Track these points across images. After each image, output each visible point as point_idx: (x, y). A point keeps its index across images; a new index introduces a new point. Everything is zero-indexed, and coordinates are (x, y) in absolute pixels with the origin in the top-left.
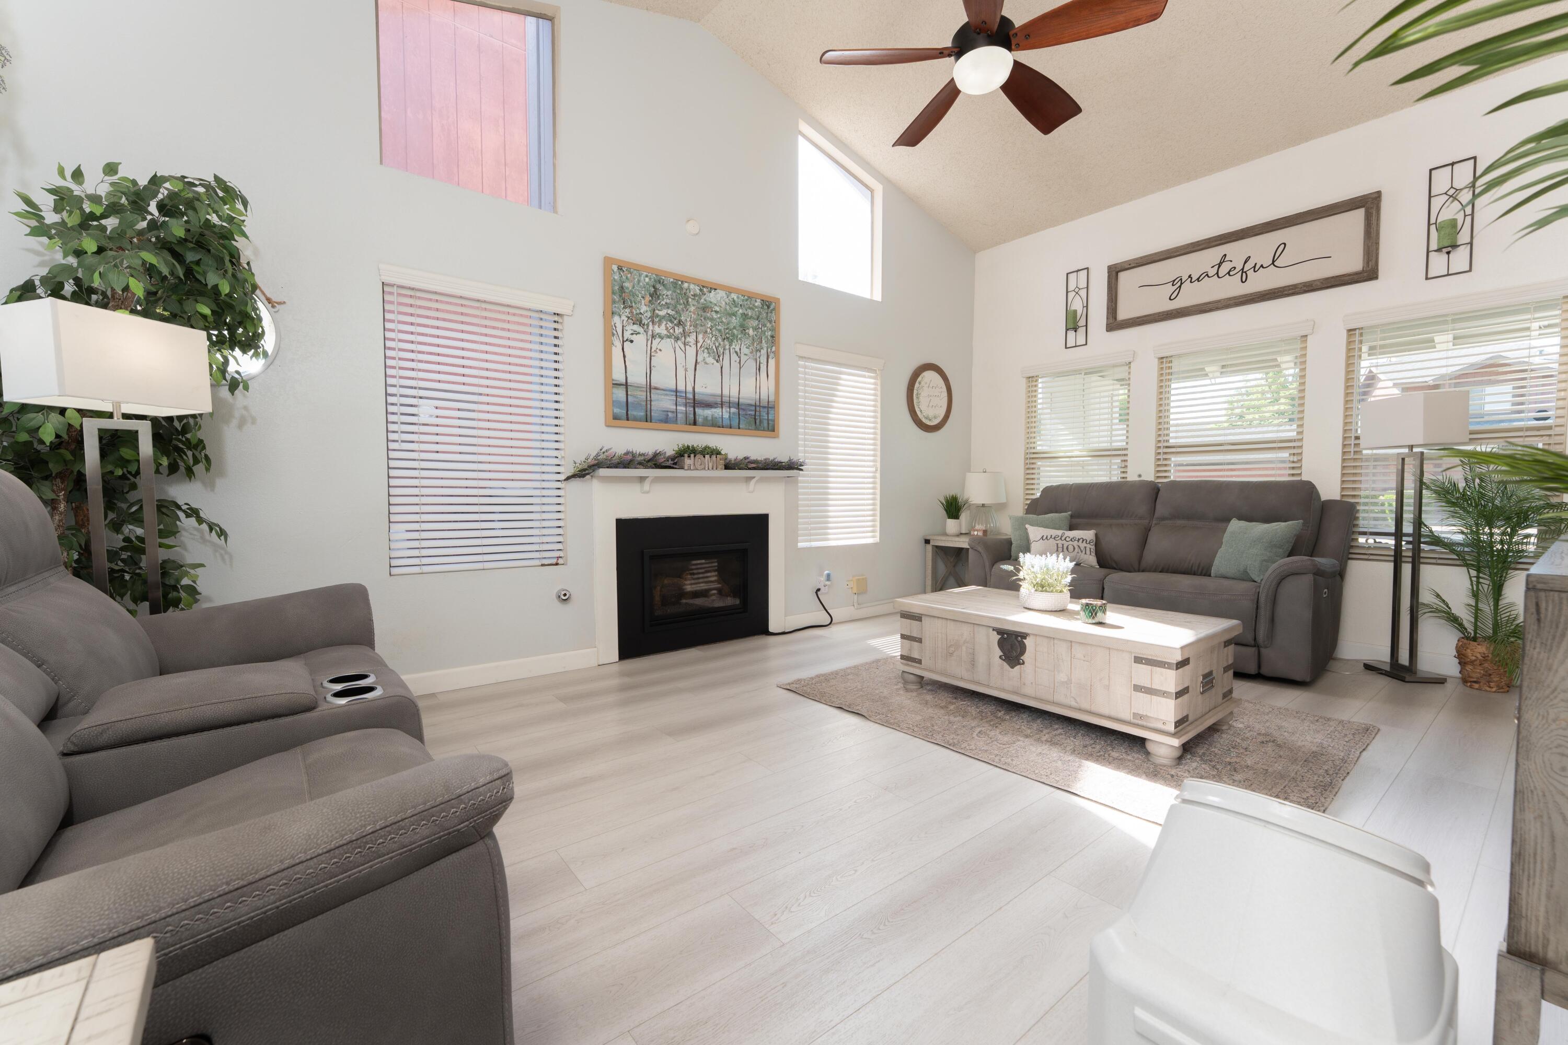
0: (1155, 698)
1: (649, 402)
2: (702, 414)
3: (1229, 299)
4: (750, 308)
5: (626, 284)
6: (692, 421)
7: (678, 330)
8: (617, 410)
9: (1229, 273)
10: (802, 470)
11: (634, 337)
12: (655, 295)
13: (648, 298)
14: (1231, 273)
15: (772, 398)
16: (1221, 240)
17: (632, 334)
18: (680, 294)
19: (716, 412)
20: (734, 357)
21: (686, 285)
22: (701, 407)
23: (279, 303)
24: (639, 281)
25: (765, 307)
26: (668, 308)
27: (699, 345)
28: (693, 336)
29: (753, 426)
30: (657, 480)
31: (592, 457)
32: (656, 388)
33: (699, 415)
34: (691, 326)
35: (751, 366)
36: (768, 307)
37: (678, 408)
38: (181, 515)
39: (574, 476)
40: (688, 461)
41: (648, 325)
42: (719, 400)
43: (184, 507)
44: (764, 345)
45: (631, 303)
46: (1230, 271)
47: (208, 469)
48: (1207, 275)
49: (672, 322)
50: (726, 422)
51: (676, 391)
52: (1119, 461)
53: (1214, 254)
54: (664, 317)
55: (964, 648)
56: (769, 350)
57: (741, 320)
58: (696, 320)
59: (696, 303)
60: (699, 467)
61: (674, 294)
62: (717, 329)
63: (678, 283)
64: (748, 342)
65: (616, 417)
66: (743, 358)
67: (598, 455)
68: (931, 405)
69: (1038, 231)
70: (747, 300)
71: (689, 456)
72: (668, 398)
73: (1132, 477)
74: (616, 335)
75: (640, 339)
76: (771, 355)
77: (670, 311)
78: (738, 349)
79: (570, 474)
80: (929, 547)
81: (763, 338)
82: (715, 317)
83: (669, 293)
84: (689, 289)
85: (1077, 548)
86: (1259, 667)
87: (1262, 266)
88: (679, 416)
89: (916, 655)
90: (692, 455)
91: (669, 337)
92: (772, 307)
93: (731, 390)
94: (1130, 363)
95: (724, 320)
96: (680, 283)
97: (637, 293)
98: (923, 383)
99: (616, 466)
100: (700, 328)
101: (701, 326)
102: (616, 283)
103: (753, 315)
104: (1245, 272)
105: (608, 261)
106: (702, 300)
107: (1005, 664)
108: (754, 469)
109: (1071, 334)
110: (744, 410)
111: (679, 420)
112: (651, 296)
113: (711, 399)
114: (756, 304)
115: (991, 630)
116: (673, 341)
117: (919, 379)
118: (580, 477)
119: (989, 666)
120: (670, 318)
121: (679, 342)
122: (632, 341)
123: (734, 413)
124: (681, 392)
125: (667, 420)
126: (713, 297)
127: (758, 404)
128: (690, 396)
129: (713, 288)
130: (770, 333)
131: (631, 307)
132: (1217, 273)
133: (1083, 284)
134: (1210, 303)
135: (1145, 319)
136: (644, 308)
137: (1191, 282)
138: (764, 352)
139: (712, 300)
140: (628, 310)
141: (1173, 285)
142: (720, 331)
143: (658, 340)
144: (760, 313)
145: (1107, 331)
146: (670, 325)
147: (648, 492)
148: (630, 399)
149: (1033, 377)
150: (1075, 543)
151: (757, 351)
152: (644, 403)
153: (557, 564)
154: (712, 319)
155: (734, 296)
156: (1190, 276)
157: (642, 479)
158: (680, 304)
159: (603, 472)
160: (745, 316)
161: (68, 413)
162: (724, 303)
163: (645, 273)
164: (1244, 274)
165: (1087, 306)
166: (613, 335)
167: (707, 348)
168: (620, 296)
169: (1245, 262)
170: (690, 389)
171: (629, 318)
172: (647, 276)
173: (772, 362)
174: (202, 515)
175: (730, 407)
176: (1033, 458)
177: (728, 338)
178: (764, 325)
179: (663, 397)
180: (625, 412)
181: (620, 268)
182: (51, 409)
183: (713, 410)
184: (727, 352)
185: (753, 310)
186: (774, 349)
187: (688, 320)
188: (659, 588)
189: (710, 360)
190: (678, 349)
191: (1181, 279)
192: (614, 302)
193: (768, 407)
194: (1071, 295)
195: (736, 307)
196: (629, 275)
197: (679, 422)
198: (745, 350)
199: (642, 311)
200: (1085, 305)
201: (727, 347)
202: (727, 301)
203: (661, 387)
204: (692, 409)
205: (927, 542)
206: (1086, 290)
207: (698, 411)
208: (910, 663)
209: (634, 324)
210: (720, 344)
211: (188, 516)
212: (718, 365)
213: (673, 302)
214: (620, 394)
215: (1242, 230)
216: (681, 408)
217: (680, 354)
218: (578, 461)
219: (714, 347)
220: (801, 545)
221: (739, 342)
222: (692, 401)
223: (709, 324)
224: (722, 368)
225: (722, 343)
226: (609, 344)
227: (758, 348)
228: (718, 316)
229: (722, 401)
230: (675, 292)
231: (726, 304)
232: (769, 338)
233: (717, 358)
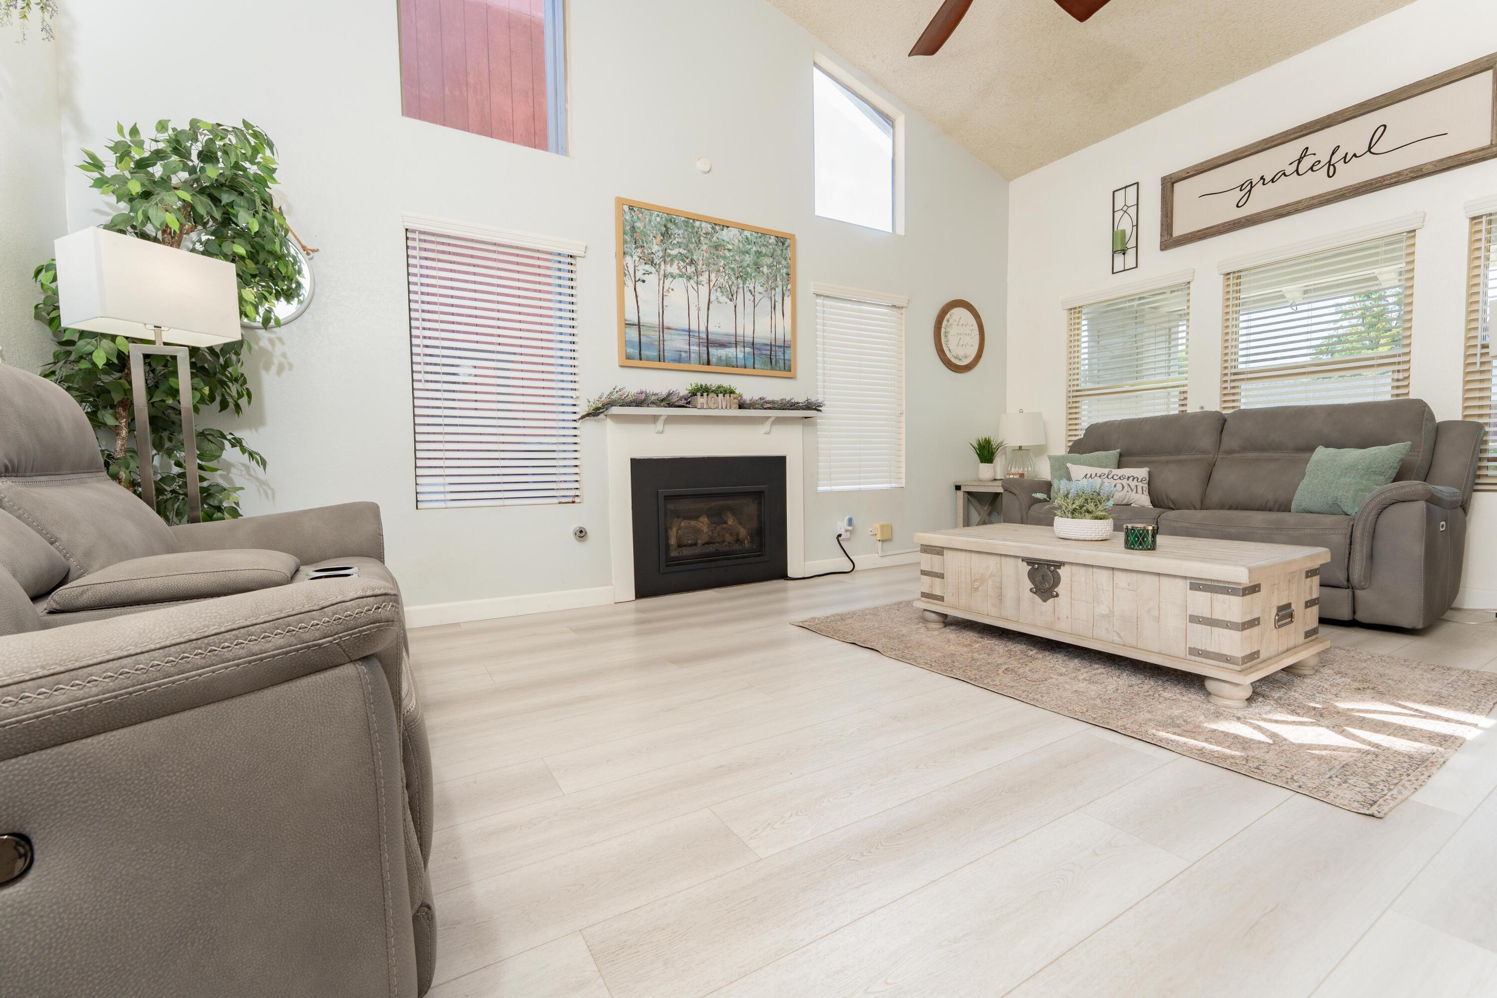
0: (1216, 630)
1: (662, 342)
2: (715, 353)
3: (1313, 198)
4: (764, 245)
5: (638, 224)
7: (691, 270)
8: (630, 350)
9: (1311, 168)
10: (821, 411)
11: (646, 277)
12: (666, 234)
13: (660, 237)
14: (1315, 168)
15: (788, 337)
16: (1301, 131)
17: (644, 274)
18: (692, 232)
19: (730, 352)
20: (748, 296)
21: (697, 224)
23: (313, 251)
24: (650, 221)
25: (780, 244)
26: (680, 247)
27: (712, 283)
28: (706, 275)
29: (769, 366)
30: (670, 420)
31: (605, 396)
32: (669, 328)
33: (713, 355)
34: (703, 265)
35: (766, 304)
36: (783, 244)
37: (691, 347)
38: (226, 443)
39: (588, 415)
40: (700, 400)
41: (660, 265)
42: (733, 339)
43: (229, 437)
44: (779, 283)
45: (643, 243)
46: (1313, 165)
47: (249, 402)
48: (1284, 174)
49: (684, 261)
50: (741, 362)
51: (689, 331)
52: (1177, 393)
53: (1294, 149)
54: (676, 256)
55: (990, 582)
56: (785, 288)
57: (755, 258)
58: (709, 259)
59: (708, 242)
60: (712, 406)
61: (686, 233)
62: (730, 268)
63: (690, 221)
64: (763, 280)
65: (628, 357)
66: (758, 297)
67: (611, 393)
68: (961, 344)
69: (1080, 149)
70: (760, 237)
71: (702, 395)
72: (681, 337)
73: (1192, 408)
74: (628, 276)
75: (653, 279)
76: (787, 293)
77: (681, 250)
78: (751, 288)
79: (585, 413)
80: (960, 494)
81: (778, 275)
82: (728, 255)
83: (681, 232)
84: (701, 227)
85: (1126, 486)
86: (1354, 612)
87: (1355, 155)
88: (692, 355)
89: (937, 592)
90: (705, 394)
91: (681, 276)
92: (787, 244)
93: (746, 330)
94: (1189, 283)
95: (737, 258)
96: (691, 221)
97: (649, 232)
98: (951, 321)
99: (629, 404)
100: (712, 267)
101: (714, 264)
102: (627, 224)
103: (768, 253)
104: (1333, 165)
105: (620, 201)
106: (715, 239)
107: (1036, 597)
108: (770, 408)
109: (1119, 258)
110: (759, 349)
111: (692, 359)
112: (663, 235)
113: (724, 339)
114: (770, 241)
115: (1020, 560)
116: (685, 280)
117: (948, 316)
118: (594, 416)
119: (1018, 600)
120: (683, 257)
121: (691, 281)
122: (644, 281)
123: (748, 353)
124: (694, 331)
125: (680, 360)
126: (725, 235)
127: (773, 343)
128: (704, 336)
129: (725, 226)
130: (785, 270)
131: (642, 247)
132: (1297, 171)
133: (1132, 201)
134: (1287, 205)
135: (1206, 231)
136: (655, 248)
137: (1264, 184)
138: (779, 290)
139: (725, 238)
140: (639, 250)
141: (1241, 190)
142: (733, 269)
143: (670, 279)
144: (774, 250)
145: (1162, 250)
146: (682, 264)
147: (662, 432)
148: (643, 339)
149: (1075, 308)
150: (1125, 482)
151: (772, 289)
152: (657, 343)
153: (573, 502)
154: (725, 258)
155: (747, 233)
156: (1262, 178)
157: (655, 418)
158: (692, 243)
159: (615, 410)
160: (758, 253)
161: (118, 340)
162: (737, 241)
163: (656, 213)
164: (1332, 168)
165: (1137, 225)
166: (625, 275)
167: (720, 287)
168: (632, 236)
169: (1333, 153)
170: (703, 328)
171: (640, 258)
172: (658, 216)
173: (788, 300)
174: (244, 444)
175: (744, 347)
176: (1076, 396)
177: (741, 276)
178: (779, 263)
179: (676, 337)
180: (638, 352)
181: (631, 208)
182: (104, 336)
183: (727, 350)
184: (741, 290)
185: (767, 247)
186: (789, 287)
187: (701, 258)
188: (674, 530)
189: (724, 299)
190: (690, 288)
191: (1251, 183)
192: (625, 242)
193: (784, 347)
194: (1118, 215)
195: (749, 244)
196: (640, 215)
197: (692, 362)
198: (759, 289)
199: (653, 251)
200: (1135, 223)
201: (741, 285)
202: (740, 238)
203: (674, 327)
204: (705, 349)
205: (958, 488)
206: (1136, 206)
207: (712, 351)
208: (931, 600)
209: (645, 264)
210: (733, 283)
211: (233, 446)
212: (732, 304)
213: (685, 241)
214: (633, 334)
215: (1329, 116)
216: (694, 348)
217: (693, 294)
218: (592, 400)
219: (727, 286)
220: (821, 489)
221: (753, 280)
222: (706, 341)
223: (722, 262)
224: (735, 307)
225: (735, 281)
226: (621, 285)
227: (773, 285)
228: (732, 254)
229: (736, 341)
230: (687, 231)
231: (739, 241)
232: (784, 275)
233: (730, 297)
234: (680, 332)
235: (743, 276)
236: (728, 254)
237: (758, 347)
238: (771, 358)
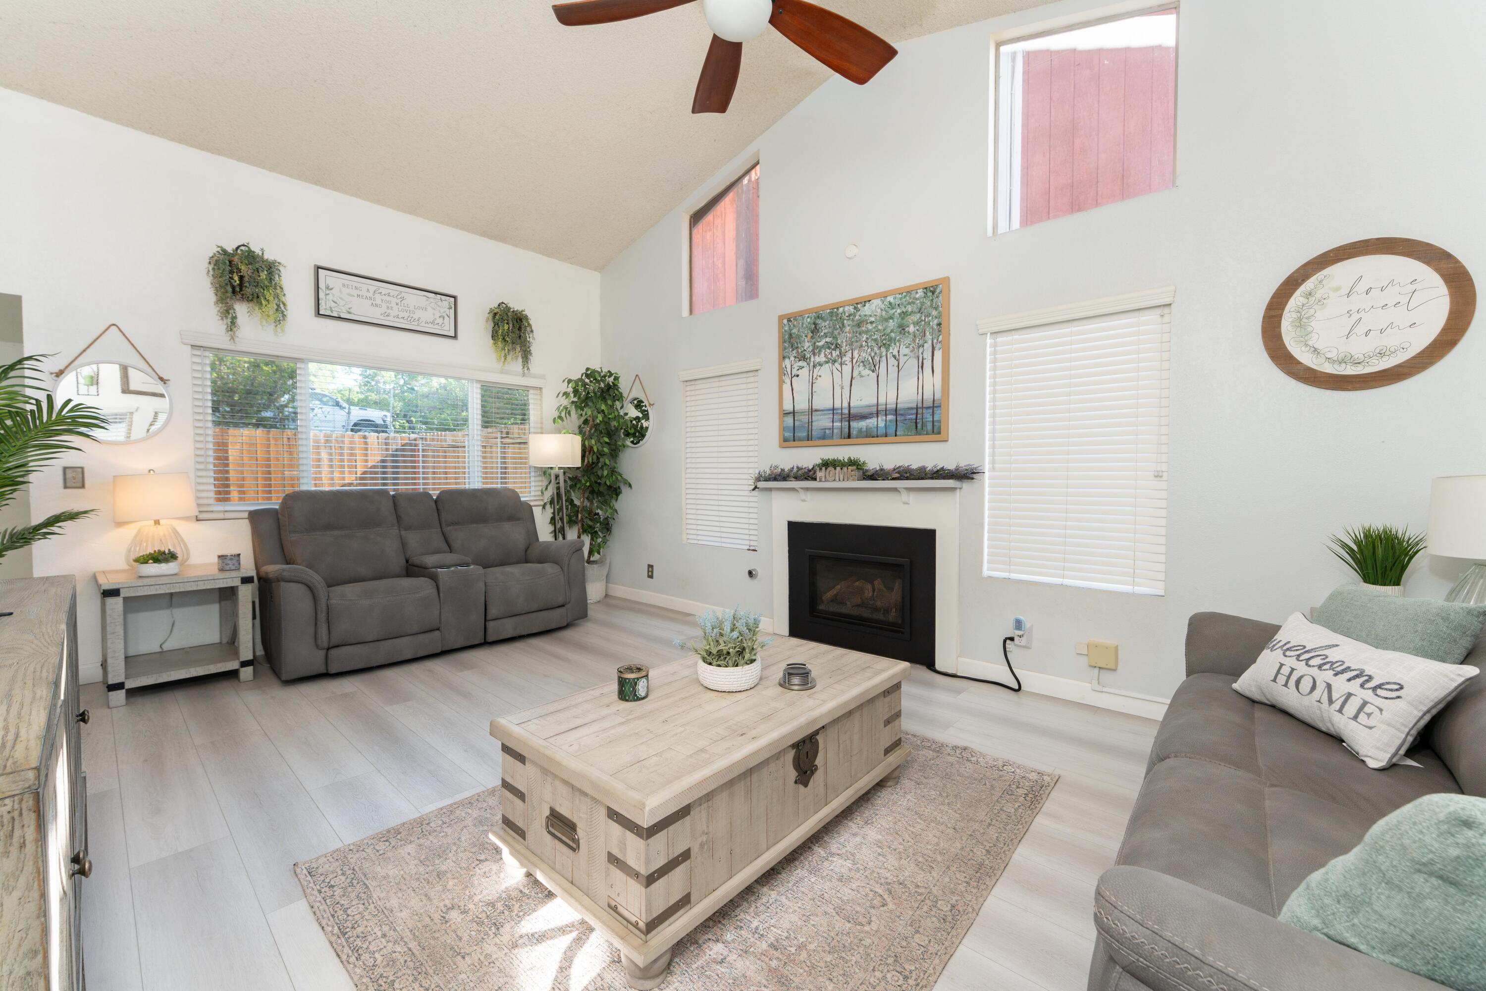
4: (909, 303)
5: (795, 331)
6: (846, 435)
7: (835, 354)
8: (787, 434)
10: (976, 479)
11: (799, 372)
12: (815, 330)
13: (810, 335)
15: (938, 396)
17: (798, 369)
18: (837, 320)
19: (871, 422)
20: (892, 361)
21: (841, 310)
22: (856, 419)
23: (653, 405)
24: (803, 324)
25: (930, 294)
26: (826, 337)
27: (854, 361)
28: (849, 354)
32: (816, 410)
33: (854, 428)
34: (846, 346)
35: (912, 365)
36: (934, 293)
40: (821, 473)
41: (810, 358)
42: (874, 410)
44: (929, 337)
45: (797, 344)
49: (829, 348)
50: (881, 431)
51: (833, 409)
54: (823, 346)
56: (935, 341)
57: (900, 320)
58: (851, 338)
59: (851, 322)
60: (830, 479)
61: (831, 322)
62: (872, 340)
63: (835, 310)
64: (909, 341)
65: (785, 440)
66: (902, 359)
68: (1360, 331)
70: (905, 296)
71: (828, 469)
74: (787, 374)
75: (804, 373)
76: (938, 346)
77: (828, 339)
78: (895, 353)
81: (927, 329)
83: (827, 323)
84: (844, 312)
88: (835, 431)
90: (825, 468)
91: (827, 362)
92: (938, 291)
93: (888, 397)
95: (880, 327)
97: (802, 334)
98: (1320, 292)
100: (855, 345)
101: (857, 341)
102: (785, 334)
103: (914, 310)
105: (782, 317)
106: (857, 317)
110: (902, 415)
111: (835, 434)
112: (812, 332)
113: (866, 411)
114: (918, 296)
116: (830, 364)
117: (1306, 286)
120: (828, 345)
121: (836, 364)
122: (798, 376)
123: (890, 421)
124: (837, 409)
125: (825, 437)
126: (867, 310)
127: (920, 405)
128: (846, 411)
129: (866, 301)
130: (936, 322)
138: (928, 346)
139: (867, 313)
140: (795, 351)
142: (875, 340)
143: (818, 368)
144: (923, 303)
146: (828, 351)
151: (919, 347)
152: (807, 425)
153: (755, 549)
154: (867, 332)
155: (890, 299)
158: (837, 330)
162: (879, 311)
163: (807, 315)
166: (785, 374)
167: (863, 362)
170: (845, 405)
171: (796, 357)
172: (808, 317)
173: (938, 354)
175: (886, 415)
177: (884, 344)
181: (789, 320)
183: (868, 421)
184: (884, 359)
185: (914, 303)
186: (941, 338)
187: (844, 341)
189: (866, 372)
190: (835, 371)
192: (785, 348)
195: (893, 308)
196: (795, 323)
198: (904, 350)
199: (805, 348)
201: (884, 354)
202: (883, 306)
203: (821, 408)
204: (847, 423)
207: (854, 424)
209: (799, 361)
210: (876, 353)
212: (874, 375)
213: (830, 330)
214: (789, 421)
216: (837, 424)
217: (837, 374)
219: (870, 359)
220: (989, 574)
221: (898, 344)
222: (847, 416)
223: (865, 337)
224: (878, 377)
225: (878, 352)
226: (781, 382)
227: (921, 342)
228: (874, 325)
229: (877, 411)
230: (831, 320)
231: (882, 310)
232: (935, 327)
233: (873, 368)
234: (824, 412)
235: (886, 343)
236: (870, 327)
237: (901, 412)
238: (916, 423)
